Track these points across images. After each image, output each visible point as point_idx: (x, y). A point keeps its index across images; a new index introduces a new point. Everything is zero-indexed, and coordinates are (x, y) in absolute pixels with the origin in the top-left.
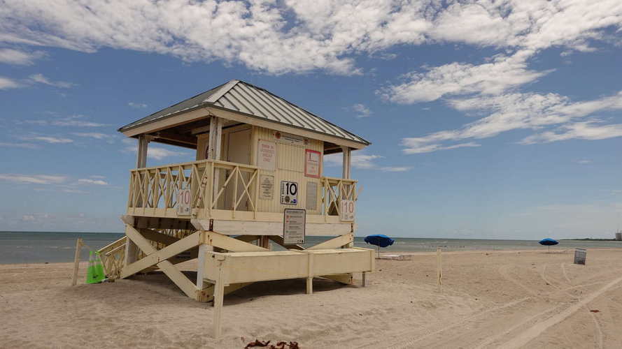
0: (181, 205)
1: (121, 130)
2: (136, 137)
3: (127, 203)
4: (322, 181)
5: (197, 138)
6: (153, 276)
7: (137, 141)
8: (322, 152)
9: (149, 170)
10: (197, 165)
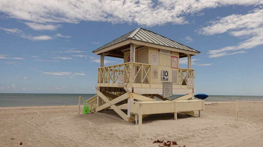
0: (120, 82)
1: (93, 52)
2: (99, 54)
3: (97, 82)
4: (179, 70)
5: (124, 53)
6: (109, 111)
7: (100, 56)
8: (178, 57)
9: (105, 68)
10: (125, 65)
